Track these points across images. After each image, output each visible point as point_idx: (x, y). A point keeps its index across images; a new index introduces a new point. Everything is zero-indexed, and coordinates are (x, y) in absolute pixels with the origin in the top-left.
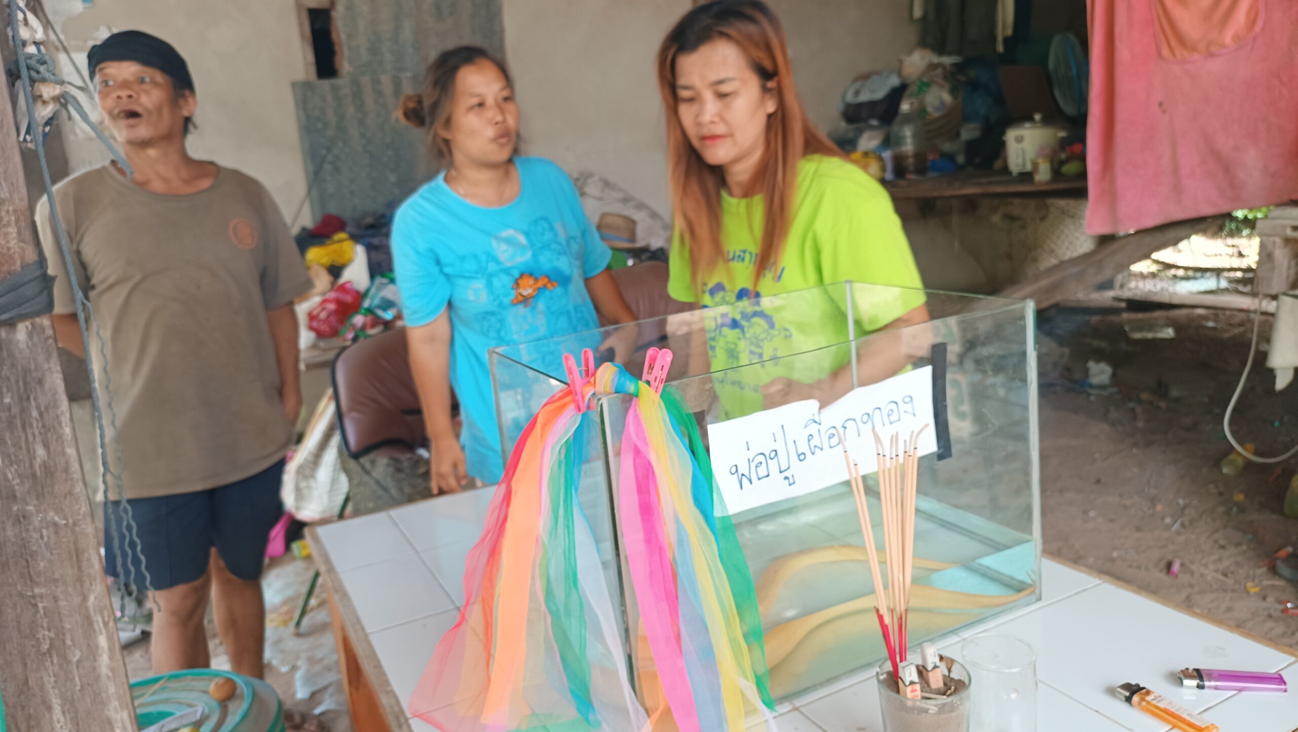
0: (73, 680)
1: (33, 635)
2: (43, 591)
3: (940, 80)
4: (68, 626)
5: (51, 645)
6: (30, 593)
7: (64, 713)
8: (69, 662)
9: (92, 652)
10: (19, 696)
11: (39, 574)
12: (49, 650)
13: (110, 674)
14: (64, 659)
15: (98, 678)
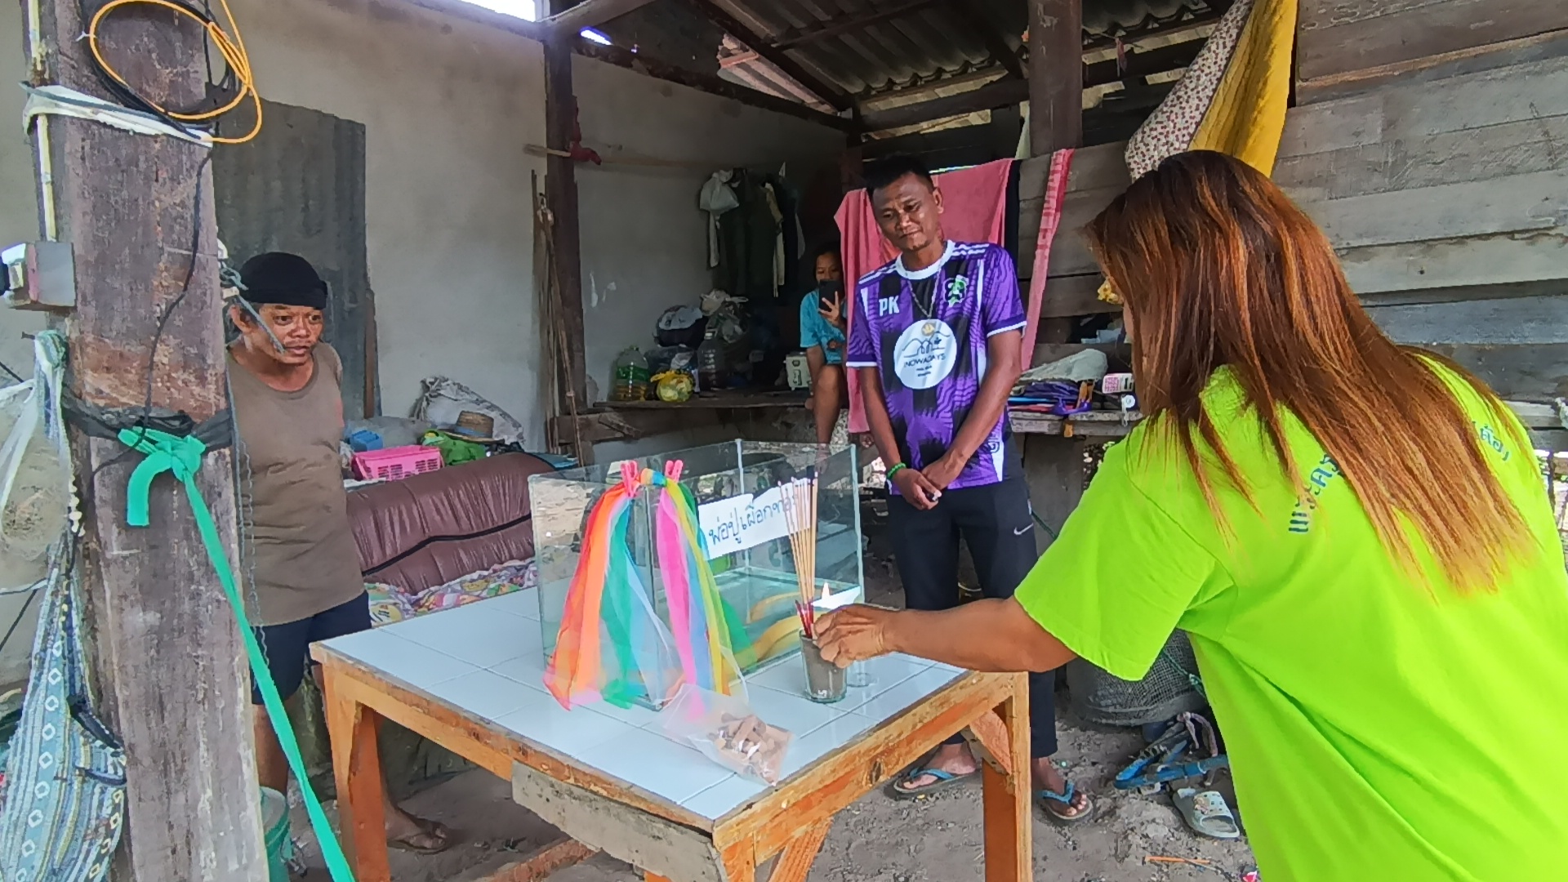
0: (217, 723)
1: (193, 687)
2: (205, 652)
3: (732, 316)
4: (217, 680)
5: (205, 694)
6: (194, 654)
7: (208, 750)
8: (216, 709)
9: (233, 701)
10: (178, 735)
11: (203, 638)
12: (203, 699)
13: (243, 719)
14: (213, 707)
15: (235, 721)
